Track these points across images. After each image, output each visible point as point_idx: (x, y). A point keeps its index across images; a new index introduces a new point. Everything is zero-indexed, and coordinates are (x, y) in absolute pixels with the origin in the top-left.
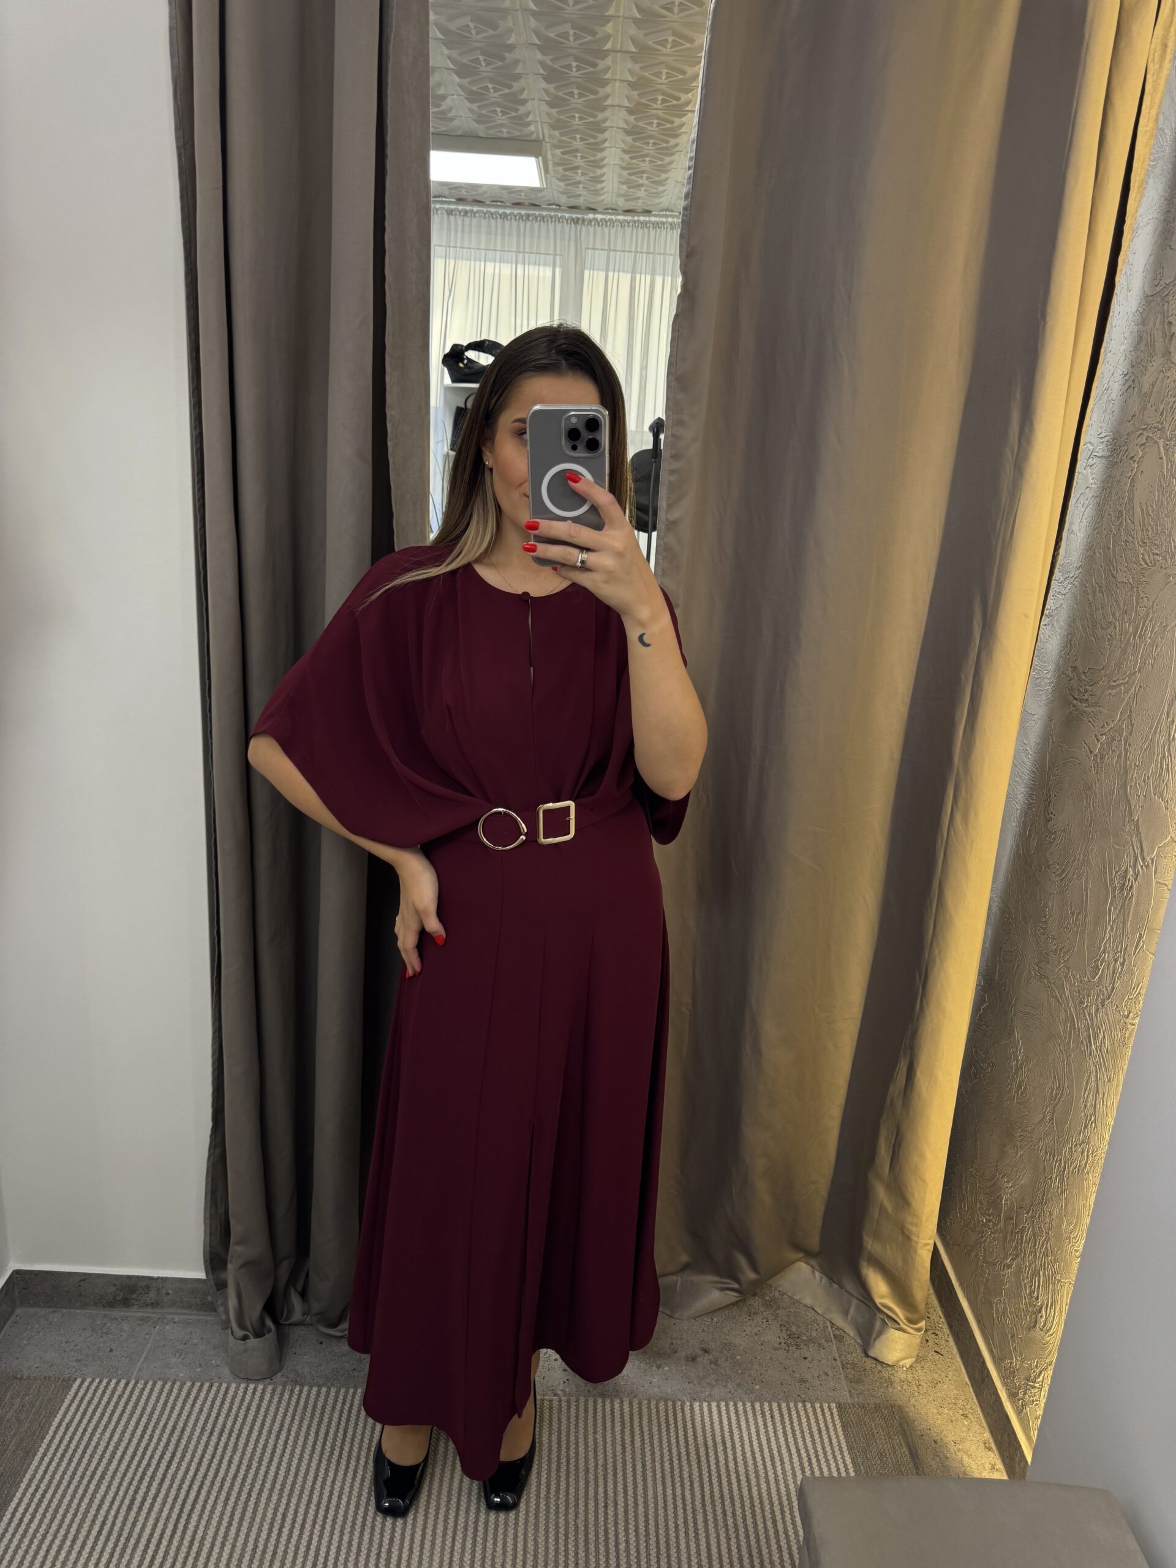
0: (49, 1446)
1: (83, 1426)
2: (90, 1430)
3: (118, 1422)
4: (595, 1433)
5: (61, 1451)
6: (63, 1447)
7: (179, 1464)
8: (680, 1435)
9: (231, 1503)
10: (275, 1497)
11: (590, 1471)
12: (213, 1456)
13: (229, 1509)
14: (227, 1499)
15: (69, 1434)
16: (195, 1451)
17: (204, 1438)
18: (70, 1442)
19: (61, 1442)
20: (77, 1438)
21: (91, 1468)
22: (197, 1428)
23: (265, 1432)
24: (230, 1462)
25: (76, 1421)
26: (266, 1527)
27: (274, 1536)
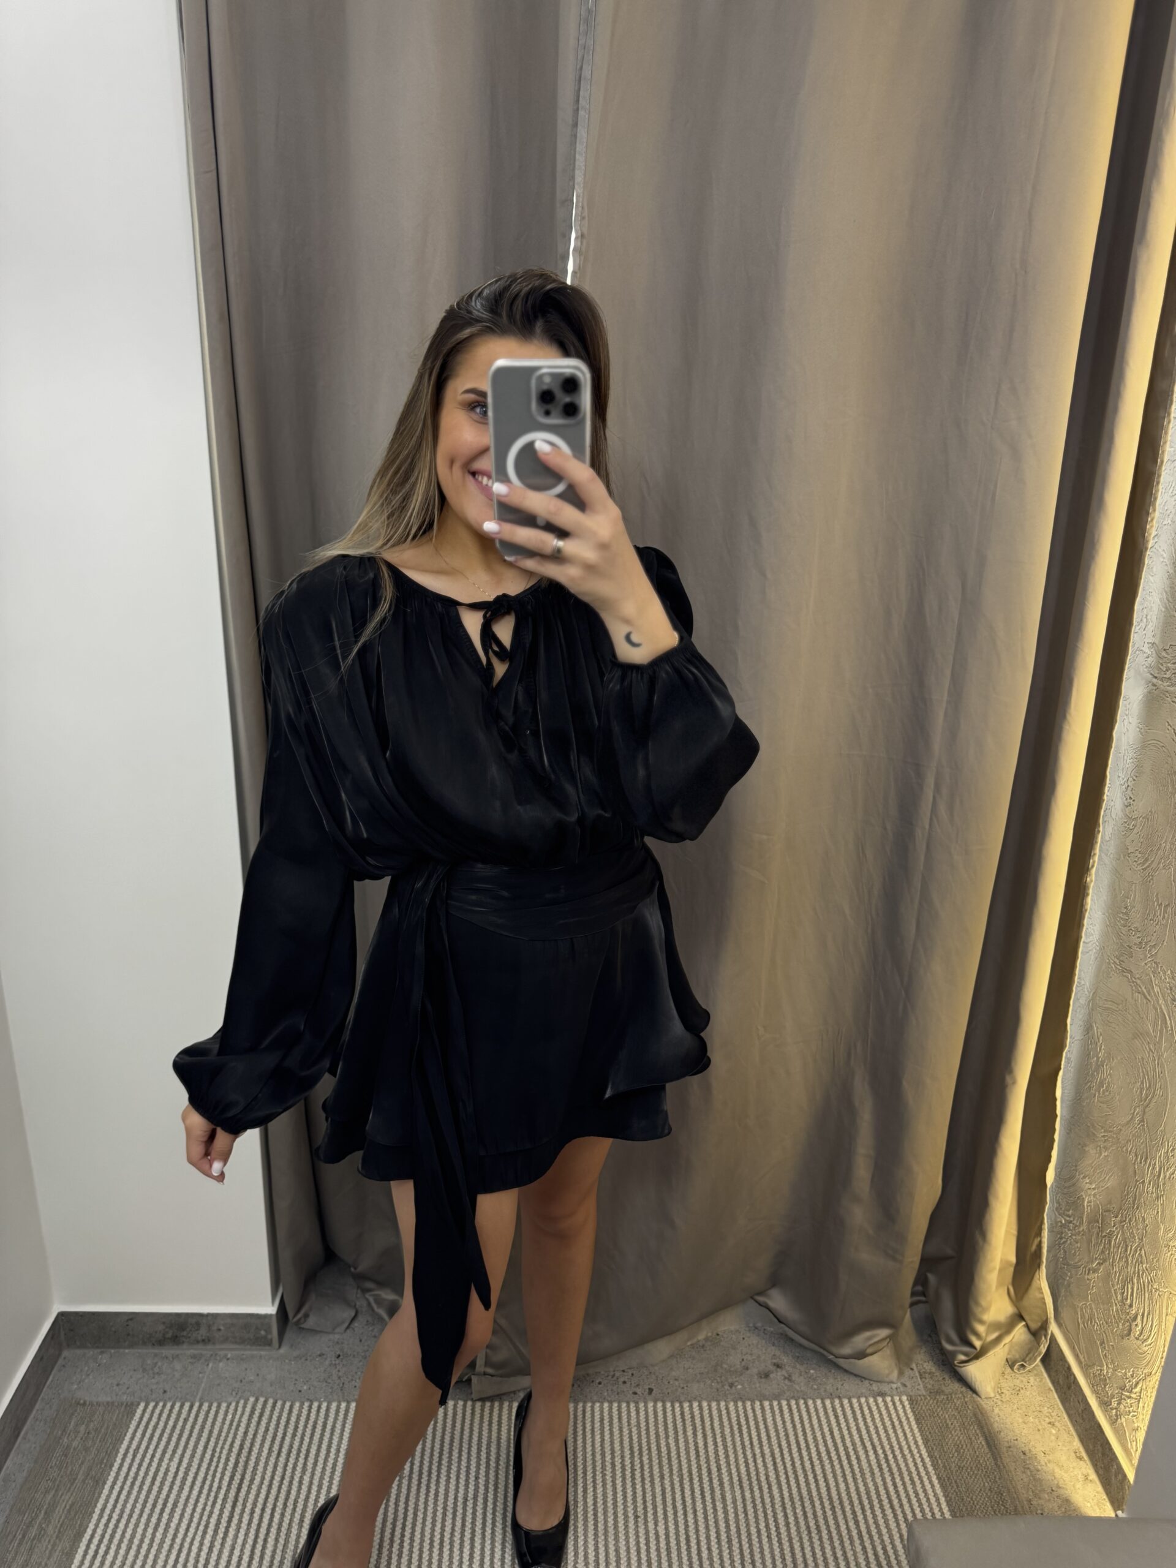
0: (118, 1474)
1: (150, 1451)
2: (158, 1456)
3: (186, 1447)
4: (667, 1437)
5: (130, 1479)
6: (132, 1474)
7: (250, 1487)
8: (753, 1436)
11: (666, 1477)
15: (137, 1460)
16: (264, 1473)
17: (272, 1460)
18: (139, 1469)
19: (129, 1469)
20: (145, 1465)
21: (163, 1496)
22: (264, 1449)
25: (143, 1447)
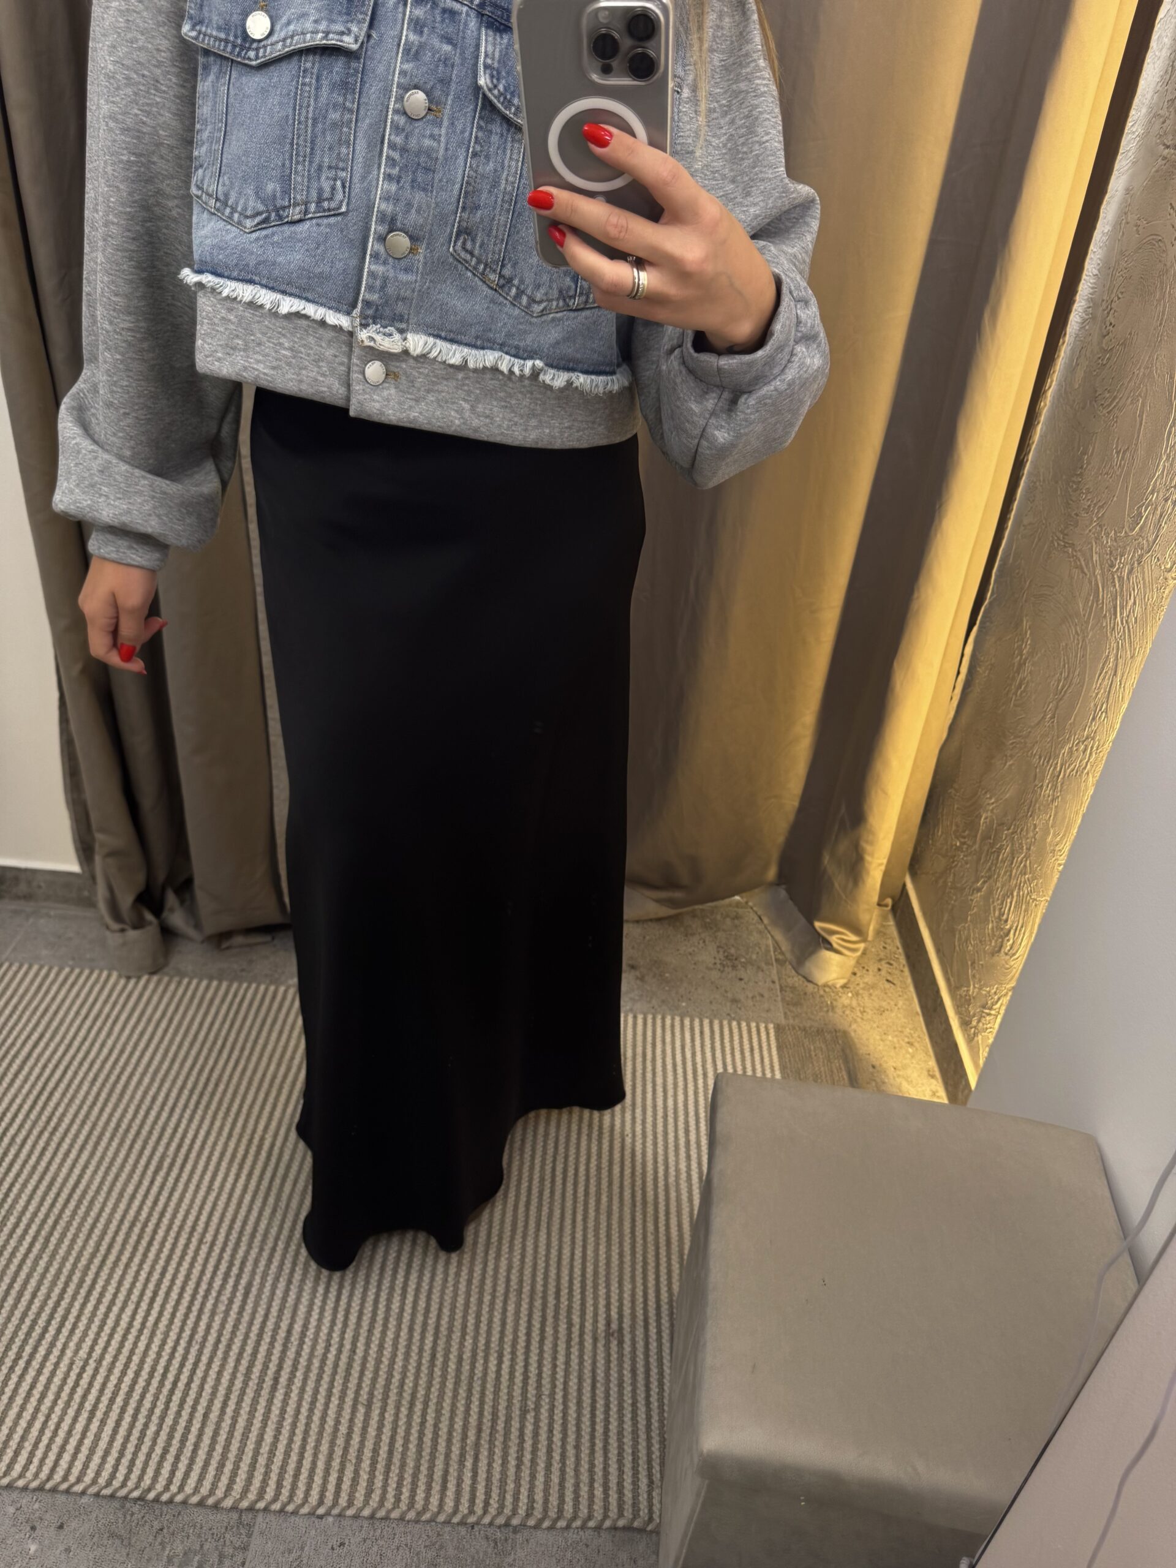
9: (98, 1084)
10: (146, 1080)
12: (85, 1039)
13: (95, 1089)
14: (95, 1079)
17: (78, 1022)
22: (71, 1012)
23: (144, 1020)
24: (103, 1045)
26: (133, 1108)
27: (140, 1116)
